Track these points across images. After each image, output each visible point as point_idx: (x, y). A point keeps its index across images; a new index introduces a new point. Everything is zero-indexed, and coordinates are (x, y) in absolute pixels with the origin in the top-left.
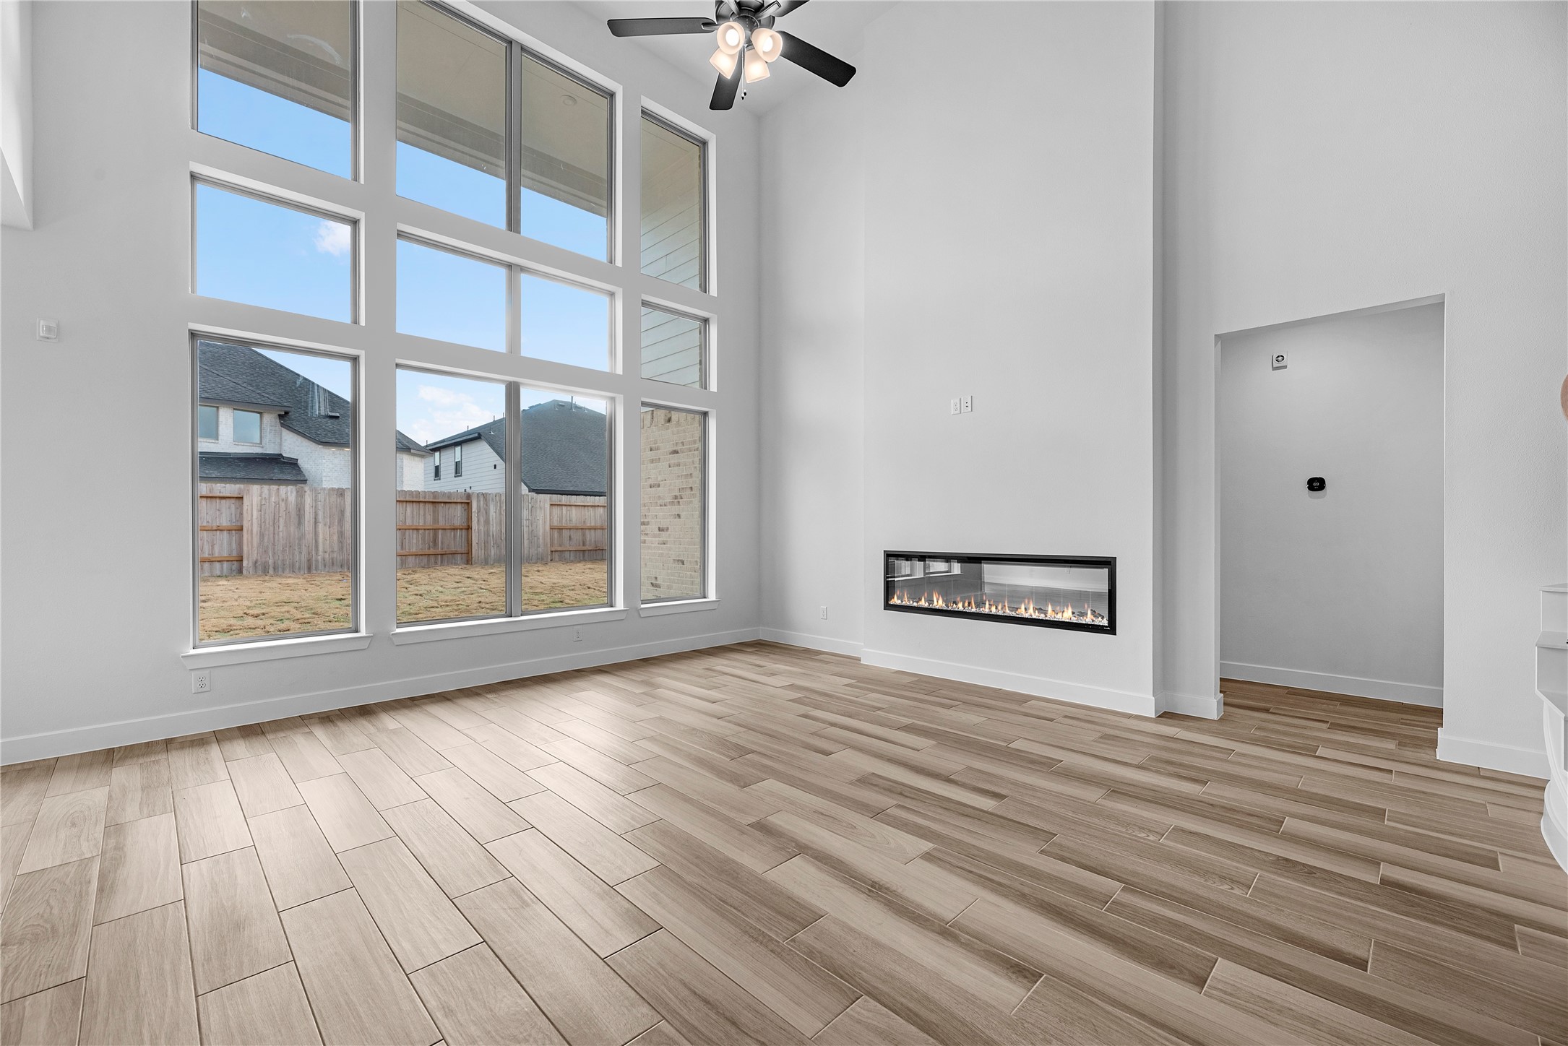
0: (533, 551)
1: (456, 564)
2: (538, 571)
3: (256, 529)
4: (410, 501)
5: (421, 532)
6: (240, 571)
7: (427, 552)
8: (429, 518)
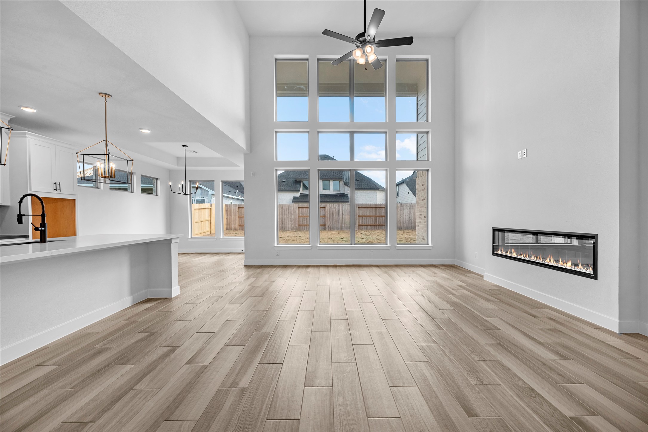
0: (410, 225)
1: (383, 229)
2: (408, 233)
3: (328, 217)
4: (368, 207)
5: (372, 218)
6: (325, 229)
7: (373, 224)
8: (374, 213)
